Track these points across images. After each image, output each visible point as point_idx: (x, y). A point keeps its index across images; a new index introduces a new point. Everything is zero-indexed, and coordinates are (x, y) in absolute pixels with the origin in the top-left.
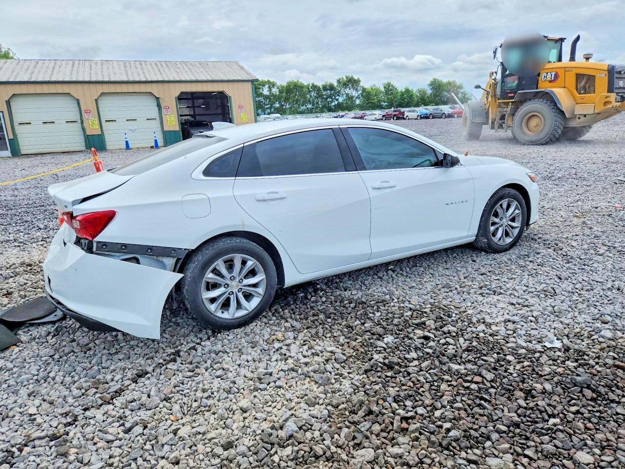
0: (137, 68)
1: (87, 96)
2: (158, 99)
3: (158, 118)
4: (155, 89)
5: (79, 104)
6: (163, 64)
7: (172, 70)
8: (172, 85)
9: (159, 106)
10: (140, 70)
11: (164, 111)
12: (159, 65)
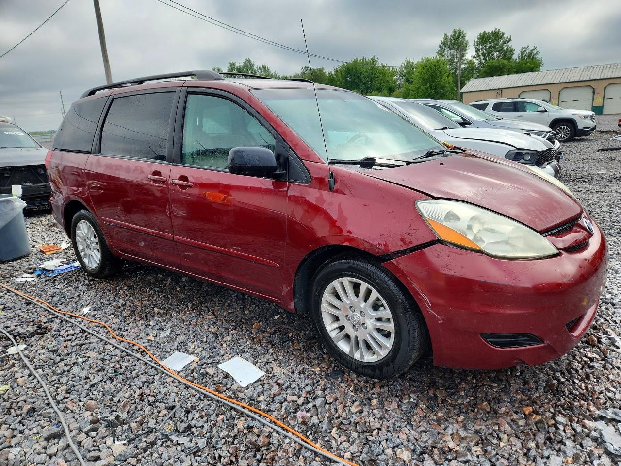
0: (589, 71)
1: (555, 90)
2: (594, 89)
3: (591, 99)
4: (593, 84)
5: (550, 94)
6: (609, 66)
7: (611, 71)
8: (604, 81)
9: (594, 93)
10: (590, 73)
11: (596, 95)
12: (605, 67)
